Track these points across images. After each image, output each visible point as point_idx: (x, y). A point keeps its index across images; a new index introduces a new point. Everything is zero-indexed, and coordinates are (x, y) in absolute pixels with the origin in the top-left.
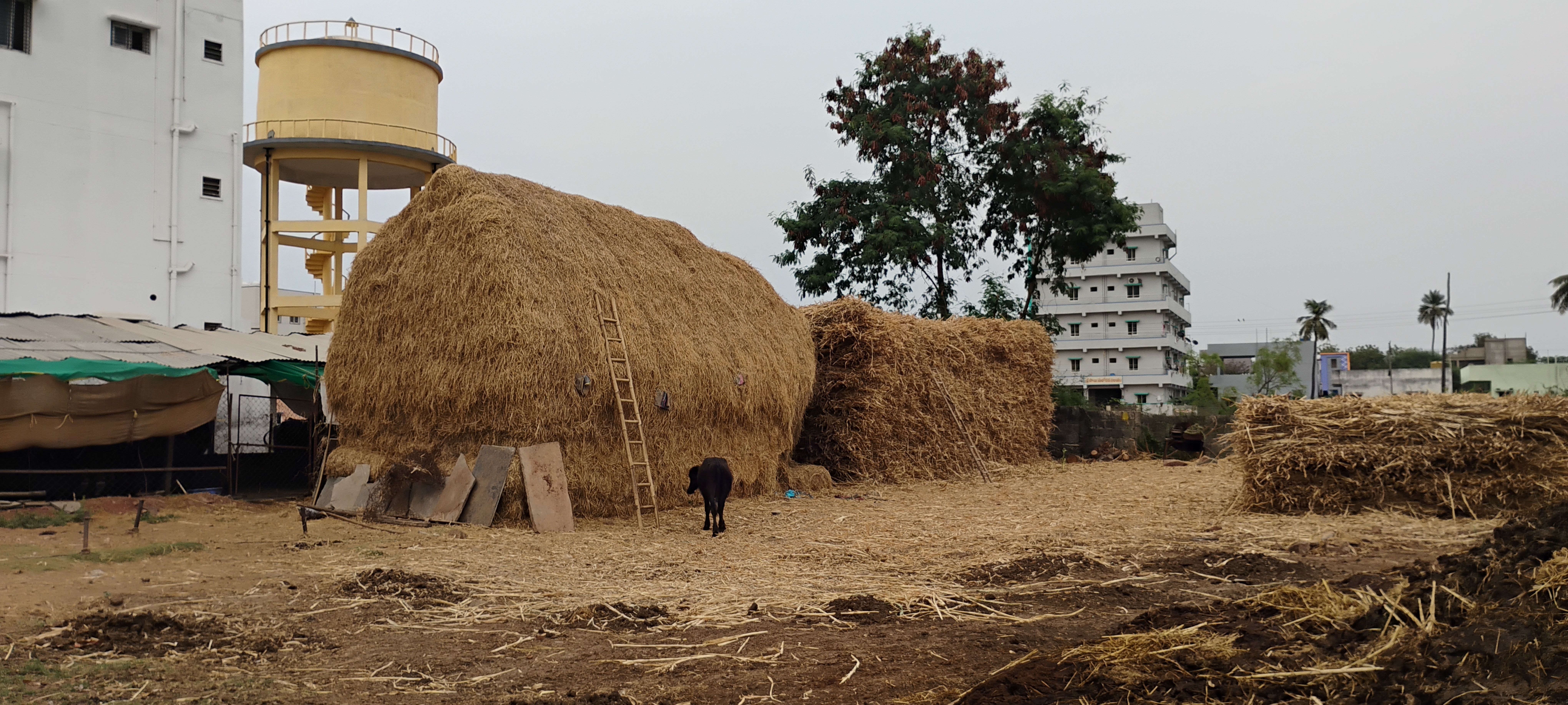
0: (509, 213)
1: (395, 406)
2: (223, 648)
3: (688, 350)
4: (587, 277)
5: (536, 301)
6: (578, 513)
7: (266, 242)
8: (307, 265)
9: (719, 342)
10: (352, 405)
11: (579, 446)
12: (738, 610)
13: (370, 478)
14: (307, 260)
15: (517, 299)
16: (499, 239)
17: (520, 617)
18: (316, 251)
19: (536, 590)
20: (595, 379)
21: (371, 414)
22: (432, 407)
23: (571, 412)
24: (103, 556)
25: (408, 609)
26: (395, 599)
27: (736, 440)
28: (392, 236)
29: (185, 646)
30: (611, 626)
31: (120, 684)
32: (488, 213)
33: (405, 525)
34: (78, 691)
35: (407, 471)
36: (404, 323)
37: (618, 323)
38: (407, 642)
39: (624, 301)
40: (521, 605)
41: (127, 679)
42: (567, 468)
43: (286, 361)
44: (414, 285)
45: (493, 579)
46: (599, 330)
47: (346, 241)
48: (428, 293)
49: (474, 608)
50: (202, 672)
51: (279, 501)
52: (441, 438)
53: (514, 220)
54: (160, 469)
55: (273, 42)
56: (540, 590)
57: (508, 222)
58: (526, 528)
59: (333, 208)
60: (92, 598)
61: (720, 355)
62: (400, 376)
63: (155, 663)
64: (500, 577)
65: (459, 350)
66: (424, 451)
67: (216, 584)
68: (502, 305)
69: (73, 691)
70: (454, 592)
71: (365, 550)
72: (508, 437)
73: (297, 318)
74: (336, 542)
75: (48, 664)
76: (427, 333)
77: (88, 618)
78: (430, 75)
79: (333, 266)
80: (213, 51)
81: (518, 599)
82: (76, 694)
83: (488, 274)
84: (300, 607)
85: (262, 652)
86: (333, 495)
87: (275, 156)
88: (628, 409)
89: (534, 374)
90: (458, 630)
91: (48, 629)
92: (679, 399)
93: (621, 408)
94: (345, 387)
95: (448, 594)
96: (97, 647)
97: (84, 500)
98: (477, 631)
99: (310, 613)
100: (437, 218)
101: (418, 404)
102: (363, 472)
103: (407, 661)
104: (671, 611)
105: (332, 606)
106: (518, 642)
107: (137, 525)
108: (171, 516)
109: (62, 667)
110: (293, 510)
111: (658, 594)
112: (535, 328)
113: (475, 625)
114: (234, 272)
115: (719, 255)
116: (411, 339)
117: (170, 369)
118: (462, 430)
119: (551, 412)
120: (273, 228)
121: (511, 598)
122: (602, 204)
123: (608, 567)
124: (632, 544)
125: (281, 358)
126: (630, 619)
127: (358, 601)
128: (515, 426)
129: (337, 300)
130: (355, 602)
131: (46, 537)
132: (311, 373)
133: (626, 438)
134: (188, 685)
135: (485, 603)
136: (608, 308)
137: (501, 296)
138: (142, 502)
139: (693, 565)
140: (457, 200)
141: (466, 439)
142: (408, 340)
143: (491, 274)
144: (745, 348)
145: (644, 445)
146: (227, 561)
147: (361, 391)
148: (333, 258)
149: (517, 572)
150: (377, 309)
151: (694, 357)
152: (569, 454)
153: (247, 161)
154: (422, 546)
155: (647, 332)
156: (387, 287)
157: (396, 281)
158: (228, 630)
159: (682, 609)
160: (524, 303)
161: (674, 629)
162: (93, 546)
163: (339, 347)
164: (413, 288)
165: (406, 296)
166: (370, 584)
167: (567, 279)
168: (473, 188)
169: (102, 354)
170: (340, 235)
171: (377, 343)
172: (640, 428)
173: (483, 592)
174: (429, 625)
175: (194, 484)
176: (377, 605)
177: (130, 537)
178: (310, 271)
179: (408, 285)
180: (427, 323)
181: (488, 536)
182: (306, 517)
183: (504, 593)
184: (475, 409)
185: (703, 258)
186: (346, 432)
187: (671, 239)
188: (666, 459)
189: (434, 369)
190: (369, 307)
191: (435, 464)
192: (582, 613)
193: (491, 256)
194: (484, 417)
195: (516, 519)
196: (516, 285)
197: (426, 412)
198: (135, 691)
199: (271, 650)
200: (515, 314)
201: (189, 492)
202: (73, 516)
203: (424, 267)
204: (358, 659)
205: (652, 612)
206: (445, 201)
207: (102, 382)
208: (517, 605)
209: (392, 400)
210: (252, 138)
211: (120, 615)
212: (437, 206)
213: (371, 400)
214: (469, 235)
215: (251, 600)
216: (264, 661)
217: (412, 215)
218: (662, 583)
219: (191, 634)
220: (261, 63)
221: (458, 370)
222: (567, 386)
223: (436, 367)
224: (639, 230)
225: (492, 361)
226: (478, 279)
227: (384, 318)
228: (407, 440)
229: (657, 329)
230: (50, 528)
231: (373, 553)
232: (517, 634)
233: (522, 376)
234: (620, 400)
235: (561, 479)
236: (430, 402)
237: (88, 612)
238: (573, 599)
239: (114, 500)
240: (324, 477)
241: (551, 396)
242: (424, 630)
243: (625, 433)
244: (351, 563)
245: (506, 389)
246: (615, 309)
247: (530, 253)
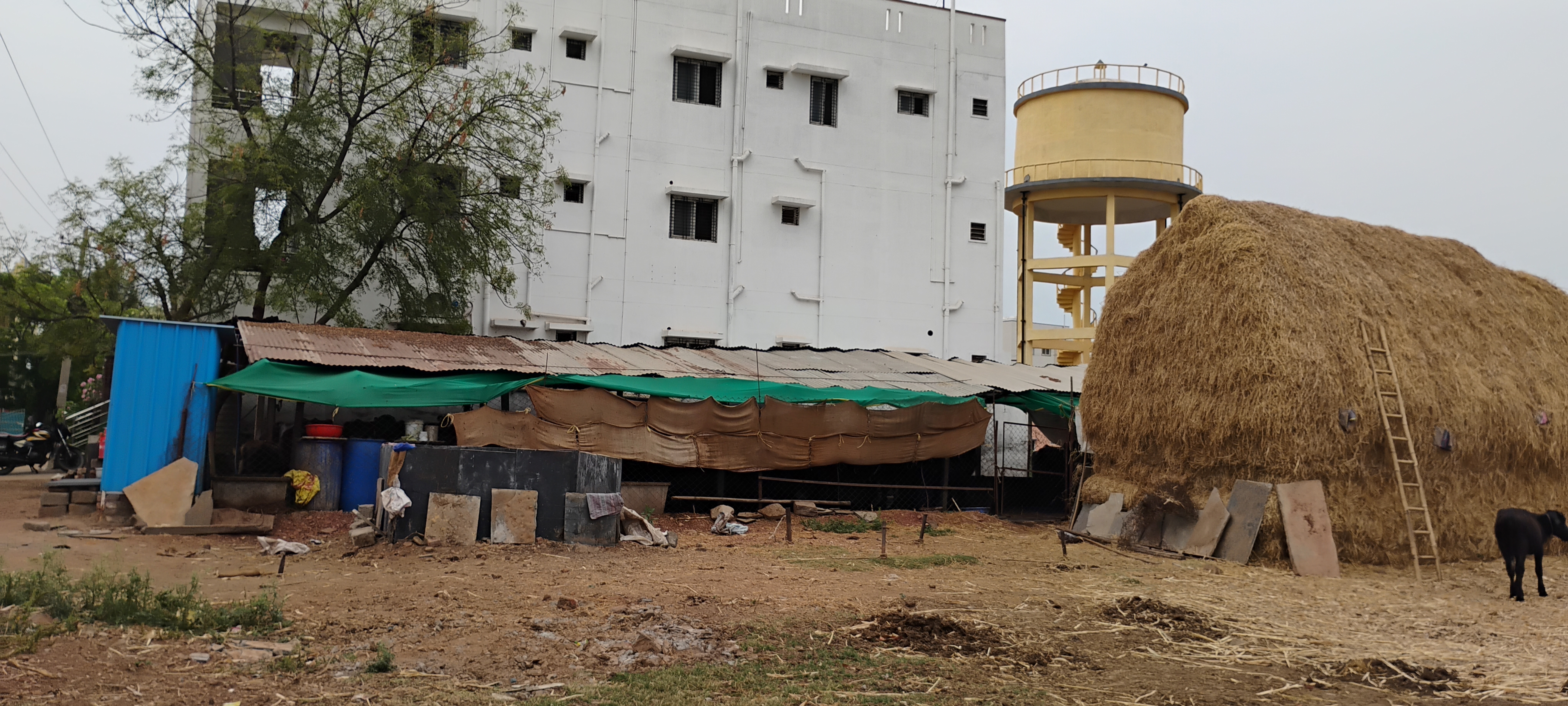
0: (1263, 240)
1: (1148, 437)
2: (999, 657)
3: (1474, 384)
4: (1351, 305)
5: (1294, 331)
6: (1344, 557)
7: (1022, 279)
8: (1058, 300)
9: (1513, 374)
10: (1106, 435)
11: (1344, 485)
12: (1548, 684)
13: (1124, 506)
14: (1059, 295)
15: (1273, 329)
16: (1253, 268)
17: (1285, 662)
18: (1066, 287)
19: (1300, 635)
20: (1362, 414)
21: (1125, 444)
22: (1184, 438)
23: (1334, 449)
24: (897, 562)
25: (1167, 640)
26: (1154, 629)
27: (1538, 487)
28: (1143, 269)
29: (968, 651)
30: (1390, 684)
31: (918, 678)
32: (1241, 242)
33: (1159, 556)
34: (885, 679)
35: (1160, 502)
36: (1156, 355)
37: (1388, 353)
38: (1168, 673)
39: (1395, 329)
40: (1286, 650)
41: (922, 673)
42: (1331, 509)
43: (1044, 391)
44: (1166, 317)
45: (1253, 619)
46: (1365, 361)
47: (1094, 275)
48: (1180, 325)
49: (1235, 647)
50: (983, 676)
51: (1040, 523)
52: (1194, 470)
53: (1269, 248)
54: (938, 488)
55: (1030, 92)
56: (1305, 636)
57: (1263, 250)
58: (1285, 569)
59: (1083, 244)
60: (891, 598)
61: (1515, 389)
62: (1152, 407)
63: (944, 663)
64: (1261, 618)
65: (1211, 382)
66: (1177, 483)
67: (991, 596)
68: (1256, 336)
69: (881, 678)
70: (1213, 628)
71: (1121, 577)
72: (1265, 473)
73: (1048, 350)
74: (1093, 567)
75: (860, 652)
76: (1179, 365)
77: (889, 615)
78: (1176, 106)
79: (1082, 300)
80: (980, 107)
81: (1282, 643)
82: (883, 681)
83: (1241, 304)
84: (1065, 627)
85: (1034, 664)
86: (1089, 521)
87: (1031, 199)
88: (1402, 448)
89: (1292, 408)
90: (1220, 667)
91: (858, 621)
92: (1463, 438)
93: (1392, 446)
94: (1099, 417)
95: (1207, 629)
96: (897, 642)
97: (879, 512)
98: (1239, 671)
99: (1074, 633)
100: (1188, 250)
101: (1170, 435)
102: (1116, 500)
103: (1169, 692)
104: (1462, 676)
105: (1094, 628)
106: (1285, 688)
107: (922, 537)
108: (949, 531)
109: (871, 656)
110: (1052, 533)
111: (1445, 655)
112: (1293, 360)
113: (1236, 665)
114: (997, 308)
115: (1512, 274)
116: (1163, 371)
117: (946, 398)
118: (1215, 464)
119: (1312, 448)
120: (1029, 266)
121: (1273, 641)
122: (1367, 225)
123: (1381, 620)
124: (1408, 597)
125: (1039, 388)
126: (1413, 680)
127: (1118, 626)
128: (1272, 462)
129: (1090, 334)
130: (1115, 627)
131: (852, 541)
132: (1066, 402)
133: (1400, 479)
134: (973, 687)
135: (1245, 643)
136: (1375, 337)
137: (1256, 327)
138: (926, 516)
139: (1487, 627)
140: (1209, 231)
141: (1219, 472)
142: (1160, 372)
143: (1245, 304)
144: (1549, 382)
145: (1421, 489)
146: (998, 576)
147: (1114, 421)
148: (1082, 292)
149: (1279, 614)
150: (1129, 341)
151: (1482, 391)
152: (1333, 494)
153: (1008, 207)
154: (1177, 578)
155: (1423, 363)
156: (1139, 320)
157: (1148, 314)
158: (1003, 640)
159: (1476, 675)
160: (1281, 333)
161: (1468, 697)
162: (889, 553)
163: (1094, 379)
164: (1165, 321)
165: (1157, 328)
166: (1129, 611)
167: (1328, 307)
168: (1225, 218)
169: (892, 383)
170: (1089, 270)
171: (1130, 375)
172: (1416, 469)
173: (1244, 631)
174: (1189, 659)
175: (967, 502)
176: (1137, 633)
177: (916, 546)
178: (1061, 305)
179: (1159, 318)
180: (1178, 354)
181: (1245, 574)
182: (1065, 540)
183: (1265, 635)
184: (1229, 441)
185: (1492, 278)
186: (1100, 461)
187: (1452, 259)
188: (1449, 506)
189: (1187, 401)
190: (1122, 340)
191: (1188, 497)
192: (1356, 666)
193: (1245, 286)
194: (1239, 451)
195: (1275, 559)
196: (1271, 315)
197: (1178, 444)
198: (931, 686)
199: (1041, 664)
200: (1271, 345)
201: (963, 510)
202: (872, 524)
203: (1176, 299)
204: (1122, 683)
205: (1439, 675)
206: (1196, 233)
207: (893, 408)
208: (1281, 649)
209: (1144, 430)
210: (1011, 184)
211: (915, 615)
212: (1188, 238)
213: (1124, 430)
214: (1222, 265)
215: (1021, 614)
216: (1035, 673)
217: (1163, 247)
218: (1449, 644)
219: (972, 640)
220: (1019, 113)
221: (1210, 402)
222: (1329, 421)
223: (1188, 399)
224: (1411, 250)
225: (1247, 393)
226: (1231, 310)
227: (1136, 350)
228: (1159, 471)
229: (1435, 361)
230: (854, 534)
231: (1130, 581)
232: (1283, 679)
233: (1279, 409)
234: (1391, 438)
235: (1324, 520)
236: (1182, 433)
237: (888, 610)
238: (1344, 650)
239: (905, 513)
240: (1081, 503)
241: (1312, 432)
242: (1185, 663)
243: (1399, 474)
244: (1109, 589)
245: (1261, 422)
246: (1384, 338)
247: (1287, 281)
